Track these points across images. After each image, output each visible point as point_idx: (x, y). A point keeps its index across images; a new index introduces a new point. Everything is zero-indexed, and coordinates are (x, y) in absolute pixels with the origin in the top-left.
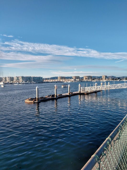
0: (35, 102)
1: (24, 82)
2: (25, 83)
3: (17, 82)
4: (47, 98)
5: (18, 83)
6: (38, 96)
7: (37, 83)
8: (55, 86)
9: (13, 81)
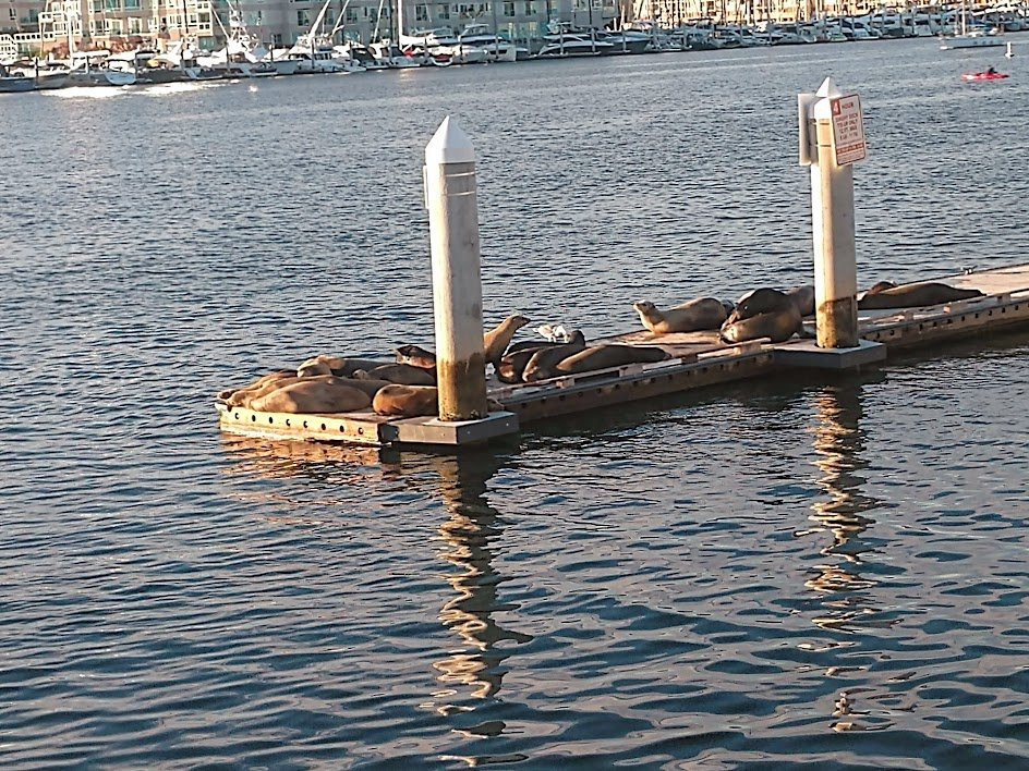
0: (409, 432)
1: (234, 47)
2: (264, 72)
3: (119, 43)
4: (655, 354)
5: (124, 61)
6: (467, 311)
7: (496, 60)
8: (822, 112)
9: (31, 26)
